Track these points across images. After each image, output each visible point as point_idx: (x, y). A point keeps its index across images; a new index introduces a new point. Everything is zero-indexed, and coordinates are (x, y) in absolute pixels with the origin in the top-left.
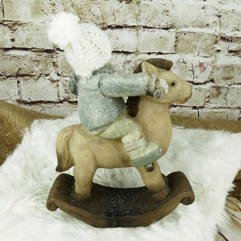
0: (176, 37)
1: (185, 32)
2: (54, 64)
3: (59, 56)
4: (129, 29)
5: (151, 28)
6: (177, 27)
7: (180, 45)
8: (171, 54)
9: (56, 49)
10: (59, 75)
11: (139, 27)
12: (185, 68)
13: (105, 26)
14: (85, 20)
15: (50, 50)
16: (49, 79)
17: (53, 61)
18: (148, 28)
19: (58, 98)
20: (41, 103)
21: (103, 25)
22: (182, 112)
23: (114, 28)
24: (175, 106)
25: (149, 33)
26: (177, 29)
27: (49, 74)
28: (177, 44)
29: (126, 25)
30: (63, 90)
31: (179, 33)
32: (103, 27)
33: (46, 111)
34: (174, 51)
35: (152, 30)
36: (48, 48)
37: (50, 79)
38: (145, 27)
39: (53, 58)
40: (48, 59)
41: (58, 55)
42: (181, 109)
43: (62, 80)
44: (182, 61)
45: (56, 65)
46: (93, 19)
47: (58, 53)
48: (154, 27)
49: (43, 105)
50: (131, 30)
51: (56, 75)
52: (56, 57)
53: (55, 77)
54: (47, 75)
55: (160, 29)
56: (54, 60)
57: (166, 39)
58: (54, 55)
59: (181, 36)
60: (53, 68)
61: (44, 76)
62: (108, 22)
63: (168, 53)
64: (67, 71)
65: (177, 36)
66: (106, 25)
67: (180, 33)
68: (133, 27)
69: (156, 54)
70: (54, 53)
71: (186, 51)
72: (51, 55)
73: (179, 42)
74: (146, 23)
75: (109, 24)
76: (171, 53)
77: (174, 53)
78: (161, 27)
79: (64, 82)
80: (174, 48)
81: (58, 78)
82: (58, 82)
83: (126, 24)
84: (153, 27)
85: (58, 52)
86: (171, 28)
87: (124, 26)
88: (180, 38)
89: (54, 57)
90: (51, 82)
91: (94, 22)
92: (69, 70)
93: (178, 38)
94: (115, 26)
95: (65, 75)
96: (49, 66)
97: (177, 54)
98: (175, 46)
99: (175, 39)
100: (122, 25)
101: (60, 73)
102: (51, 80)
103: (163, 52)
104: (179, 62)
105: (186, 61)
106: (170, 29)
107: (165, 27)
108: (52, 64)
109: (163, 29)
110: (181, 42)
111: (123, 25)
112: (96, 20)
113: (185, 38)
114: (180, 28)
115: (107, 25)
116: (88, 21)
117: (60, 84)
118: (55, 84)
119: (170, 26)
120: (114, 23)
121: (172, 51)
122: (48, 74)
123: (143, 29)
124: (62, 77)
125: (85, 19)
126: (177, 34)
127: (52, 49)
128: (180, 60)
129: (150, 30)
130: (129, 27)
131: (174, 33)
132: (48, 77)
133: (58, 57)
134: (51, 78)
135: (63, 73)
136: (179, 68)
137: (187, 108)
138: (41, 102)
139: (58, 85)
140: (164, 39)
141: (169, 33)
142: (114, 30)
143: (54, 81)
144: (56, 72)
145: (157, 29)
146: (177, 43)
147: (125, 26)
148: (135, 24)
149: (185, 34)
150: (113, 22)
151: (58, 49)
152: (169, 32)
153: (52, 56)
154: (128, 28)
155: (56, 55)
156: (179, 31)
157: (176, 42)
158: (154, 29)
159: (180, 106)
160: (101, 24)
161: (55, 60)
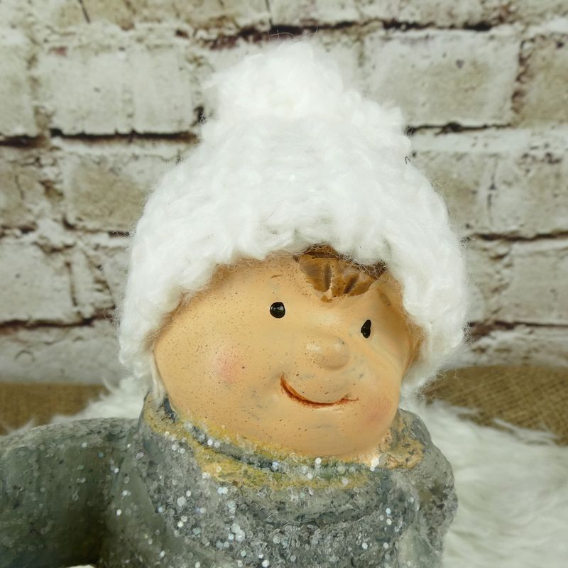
0: (522, 60)
1: (557, 38)
2: (49, 188)
3: (62, 158)
4: (327, 39)
5: (416, 26)
6: (524, 14)
7: (535, 91)
8: (498, 127)
9: (47, 133)
10: (68, 226)
11: (366, 24)
12: (552, 181)
13: (230, 29)
14: (146, 12)
15: (25, 137)
16: (35, 243)
17: (44, 178)
18: (403, 27)
19: (75, 309)
20: (16, 330)
21: (218, 26)
22: (535, 345)
23: (264, 37)
24: (509, 327)
25: (406, 49)
26: (528, 24)
27: (34, 224)
28: (524, 87)
29: (312, 20)
30: (90, 279)
31: (533, 40)
32: (222, 36)
33: (37, 354)
34: (509, 116)
35: (422, 33)
36: (19, 130)
37: (41, 242)
38: (392, 25)
39: (41, 166)
40: (23, 173)
41: (58, 154)
42: (532, 337)
43: (80, 244)
44: (540, 154)
45: (56, 191)
46: (179, 6)
47: (57, 148)
48: (430, 19)
49: (23, 334)
50: (335, 39)
51: (59, 228)
52: (50, 161)
53: (58, 237)
54: (26, 230)
55: (452, 27)
56: (45, 174)
57: (480, 69)
58: (40, 153)
59: (544, 52)
60: (44, 204)
61: (18, 232)
62: (239, 15)
63: (485, 127)
64: (97, 212)
65: (525, 55)
66: (231, 25)
67: (539, 40)
68: (344, 26)
69: (437, 130)
70: (43, 146)
71: (561, 114)
72: (31, 156)
73: (532, 77)
74: (395, 8)
75: (244, 22)
76: (499, 122)
77: (509, 125)
78: (460, 21)
79: (91, 253)
80: (509, 104)
81: (69, 238)
82: (70, 251)
83: (314, 15)
84: (425, 21)
85: (57, 141)
86: (501, 20)
87: (306, 27)
88: (535, 63)
89: (43, 161)
90: (45, 251)
91: (183, 16)
92: (105, 207)
93: (529, 61)
94: (266, 28)
95: (91, 225)
96: (29, 195)
97: (525, 127)
98: (517, 94)
99: (515, 68)
100: (296, 22)
101: (72, 220)
102: (42, 247)
103: (465, 122)
104: (529, 160)
105: (557, 153)
106: (496, 25)
107: (477, 19)
108: (41, 189)
109: (467, 26)
110: (540, 77)
111: (303, 20)
112: (190, 8)
113: (557, 62)
114: (537, 19)
115: (237, 27)
116: (160, 13)
117: (77, 258)
118: (60, 260)
119: (495, 14)
120: (264, 15)
121: (501, 118)
122: (29, 225)
123: (382, 32)
124: (80, 233)
125: (145, 5)
126: (528, 46)
127: (33, 131)
128: (533, 153)
129: (413, 34)
130: (327, 27)
131: (515, 42)
132: (32, 237)
133: (60, 162)
134: (42, 237)
135: (83, 218)
136: (530, 181)
137: (555, 331)
138: (16, 324)
139: (68, 265)
140: (471, 69)
141: (492, 44)
142: (263, 43)
143: (54, 250)
144: (59, 217)
145: (441, 28)
146: (522, 83)
147: (310, 24)
148: (350, 15)
149: (560, 45)
150: (259, 10)
151: (56, 132)
152: (492, 38)
153: (38, 160)
154: (321, 32)
155: (49, 154)
156: (533, 31)
157: (518, 79)
158: (430, 31)
159: (528, 325)
160: (213, 23)
161: (49, 173)
